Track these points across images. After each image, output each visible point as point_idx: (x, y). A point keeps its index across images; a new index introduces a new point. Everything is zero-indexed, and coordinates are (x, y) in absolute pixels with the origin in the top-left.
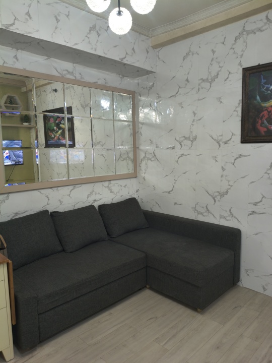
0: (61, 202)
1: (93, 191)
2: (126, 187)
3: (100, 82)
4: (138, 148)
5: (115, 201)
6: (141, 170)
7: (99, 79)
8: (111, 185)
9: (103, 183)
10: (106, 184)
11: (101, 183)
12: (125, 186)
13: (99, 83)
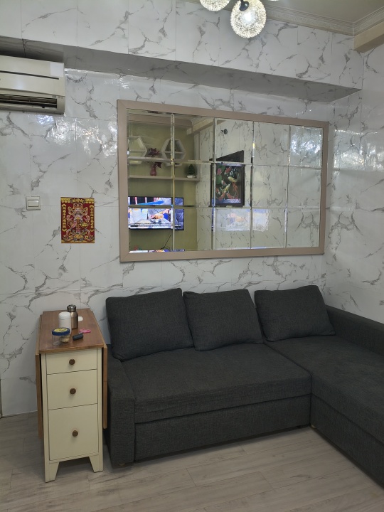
0: (200, 280)
1: (248, 270)
2: (304, 268)
3: (270, 113)
4: (329, 208)
5: (283, 287)
6: (330, 243)
7: (269, 108)
8: (278, 263)
9: (265, 259)
10: (271, 260)
11: (262, 259)
12: (302, 267)
13: (268, 114)
